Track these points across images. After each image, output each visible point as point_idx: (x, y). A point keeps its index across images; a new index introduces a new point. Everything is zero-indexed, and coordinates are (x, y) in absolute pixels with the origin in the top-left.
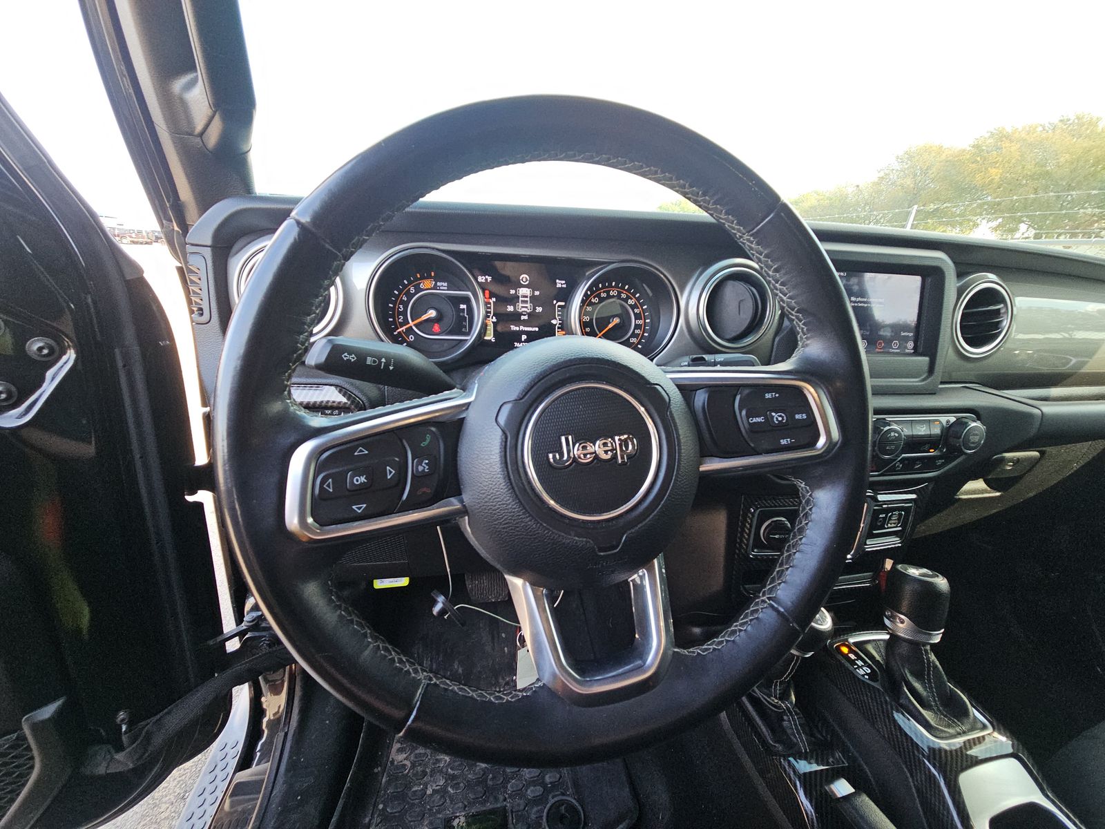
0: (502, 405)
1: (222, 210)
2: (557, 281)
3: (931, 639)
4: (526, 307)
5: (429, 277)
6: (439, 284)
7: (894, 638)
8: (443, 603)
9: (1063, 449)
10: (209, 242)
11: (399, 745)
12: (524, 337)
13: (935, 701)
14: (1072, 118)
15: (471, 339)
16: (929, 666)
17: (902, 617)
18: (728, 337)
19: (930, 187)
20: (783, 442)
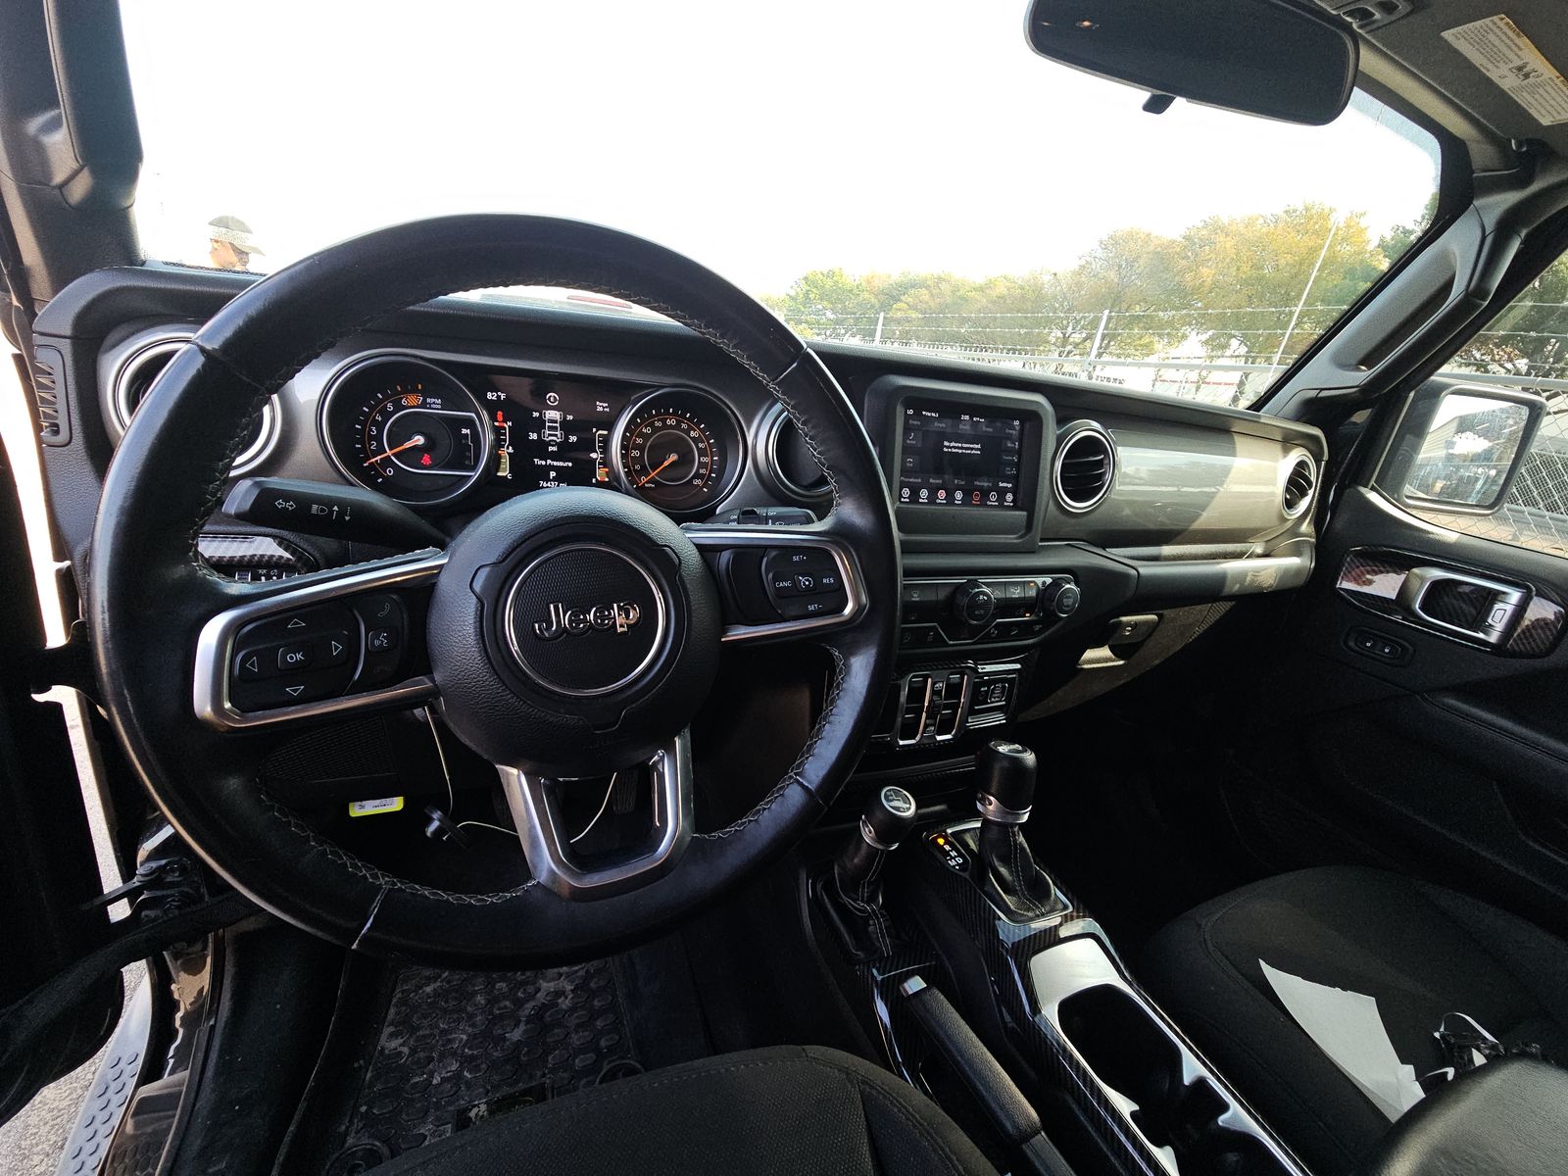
0: (479, 569)
1: (88, 287)
2: (598, 403)
3: (1018, 819)
4: (556, 435)
5: (415, 391)
6: (428, 400)
7: (986, 822)
8: (439, 820)
9: (1182, 612)
10: (68, 332)
11: (392, 1029)
12: (553, 474)
13: (1021, 886)
14: (1300, 208)
15: (475, 475)
16: (1016, 848)
17: (992, 798)
18: (805, 483)
19: (1135, 284)
20: (811, 608)
